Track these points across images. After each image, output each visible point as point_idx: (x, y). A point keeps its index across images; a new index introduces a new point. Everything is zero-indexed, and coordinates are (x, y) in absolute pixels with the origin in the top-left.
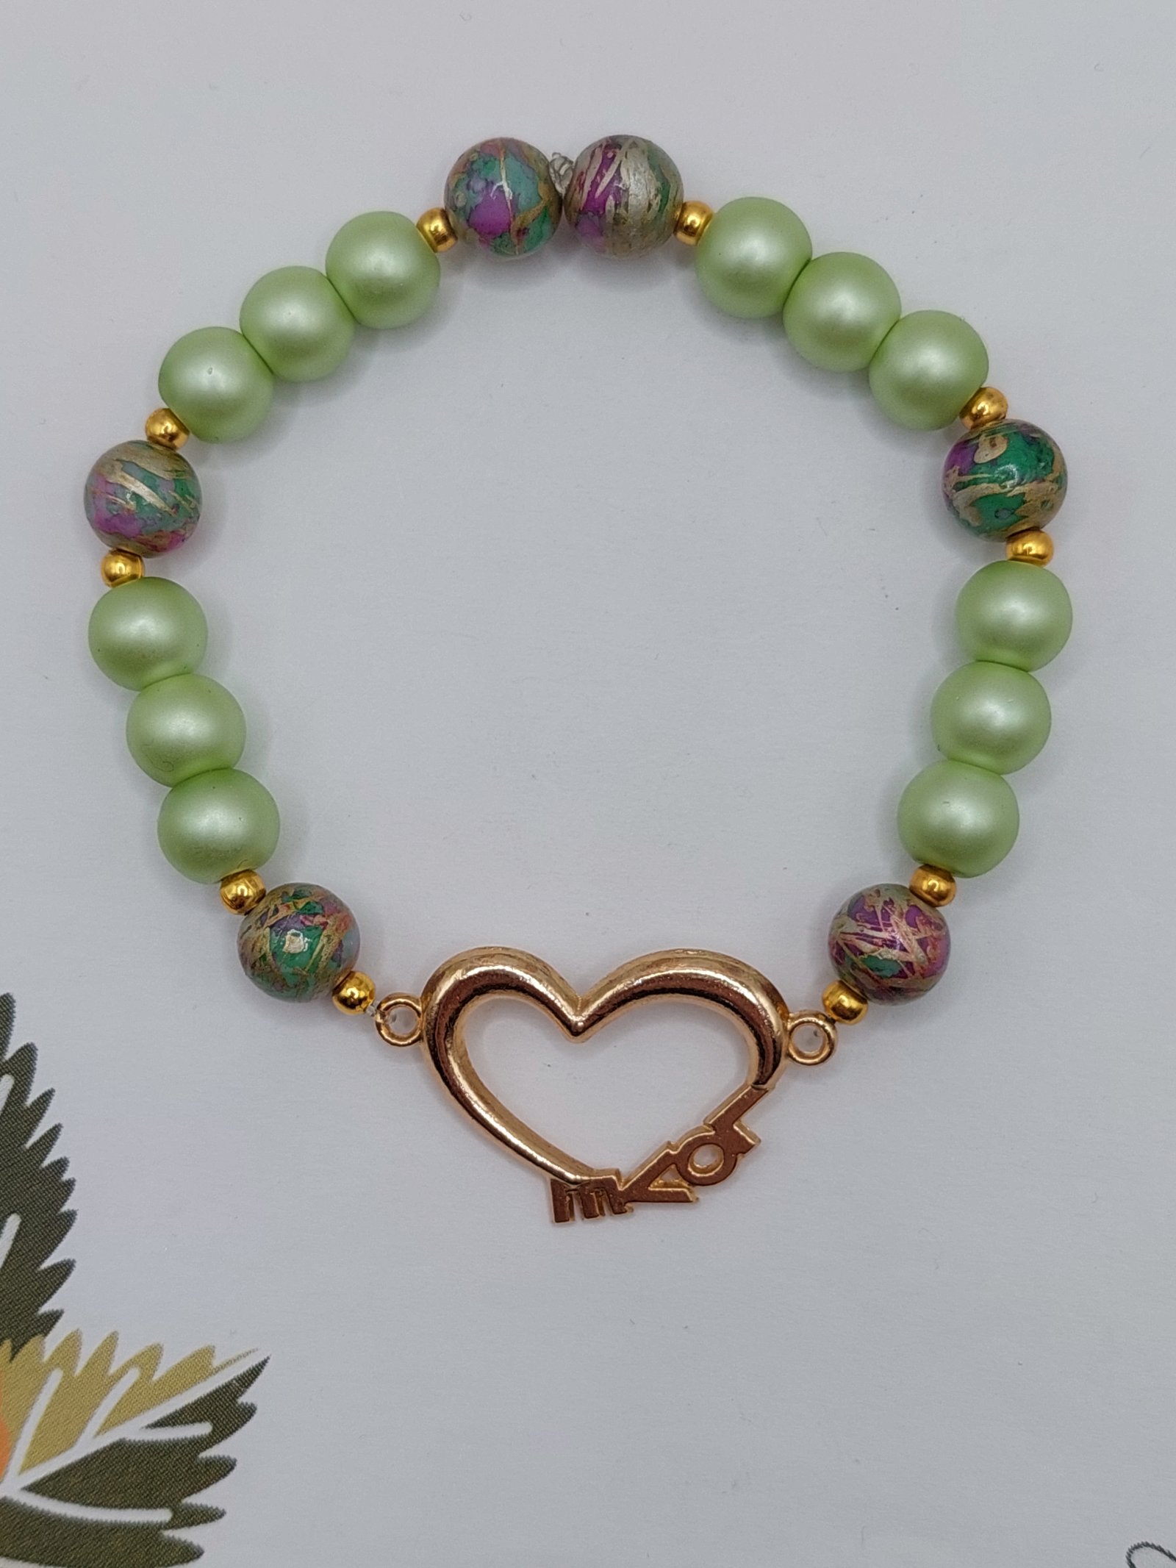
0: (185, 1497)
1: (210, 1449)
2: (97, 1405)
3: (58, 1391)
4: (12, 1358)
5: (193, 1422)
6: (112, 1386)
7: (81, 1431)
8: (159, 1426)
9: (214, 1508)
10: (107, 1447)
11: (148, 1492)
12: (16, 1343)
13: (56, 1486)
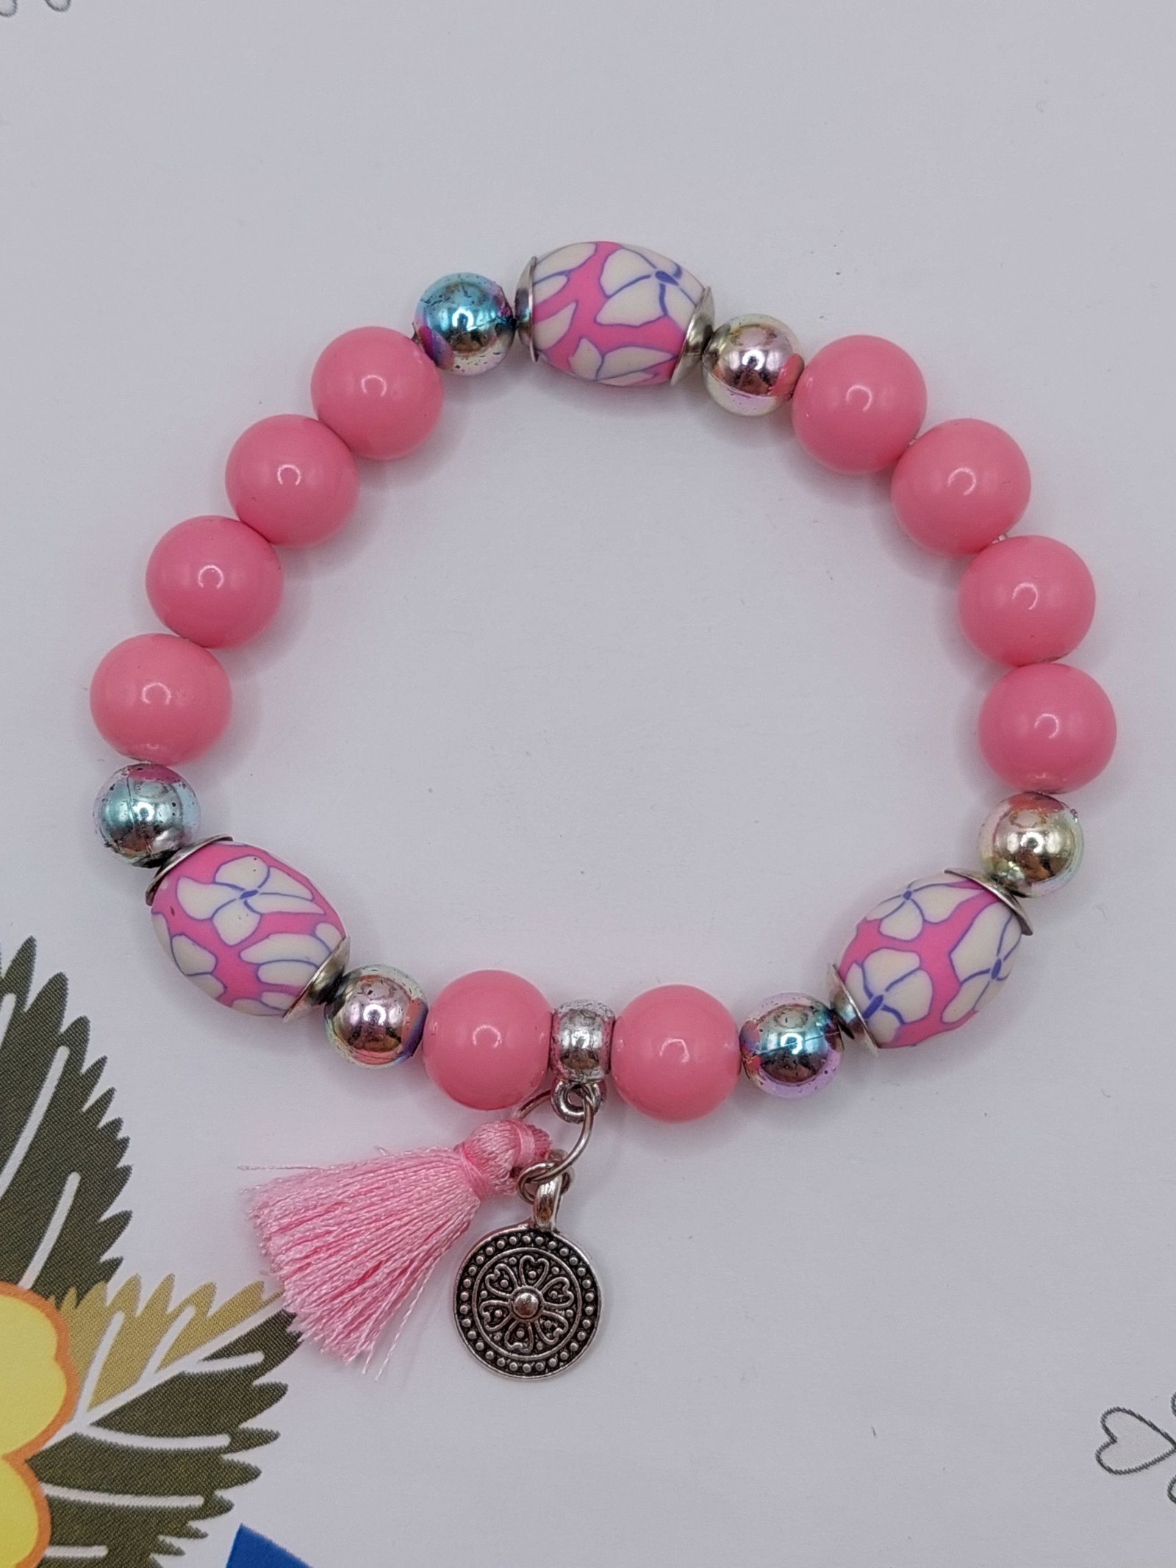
0: (242, 1422)
1: (263, 1376)
2: (158, 1342)
3: (120, 1332)
4: (77, 1305)
5: (246, 1352)
6: (170, 1324)
7: (143, 1367)
8: (215, 1358)
9: (269, 1430)
10: (168, 1381)
11: (207, 1420)
12: (81, 1290)
13: (122, 1421)
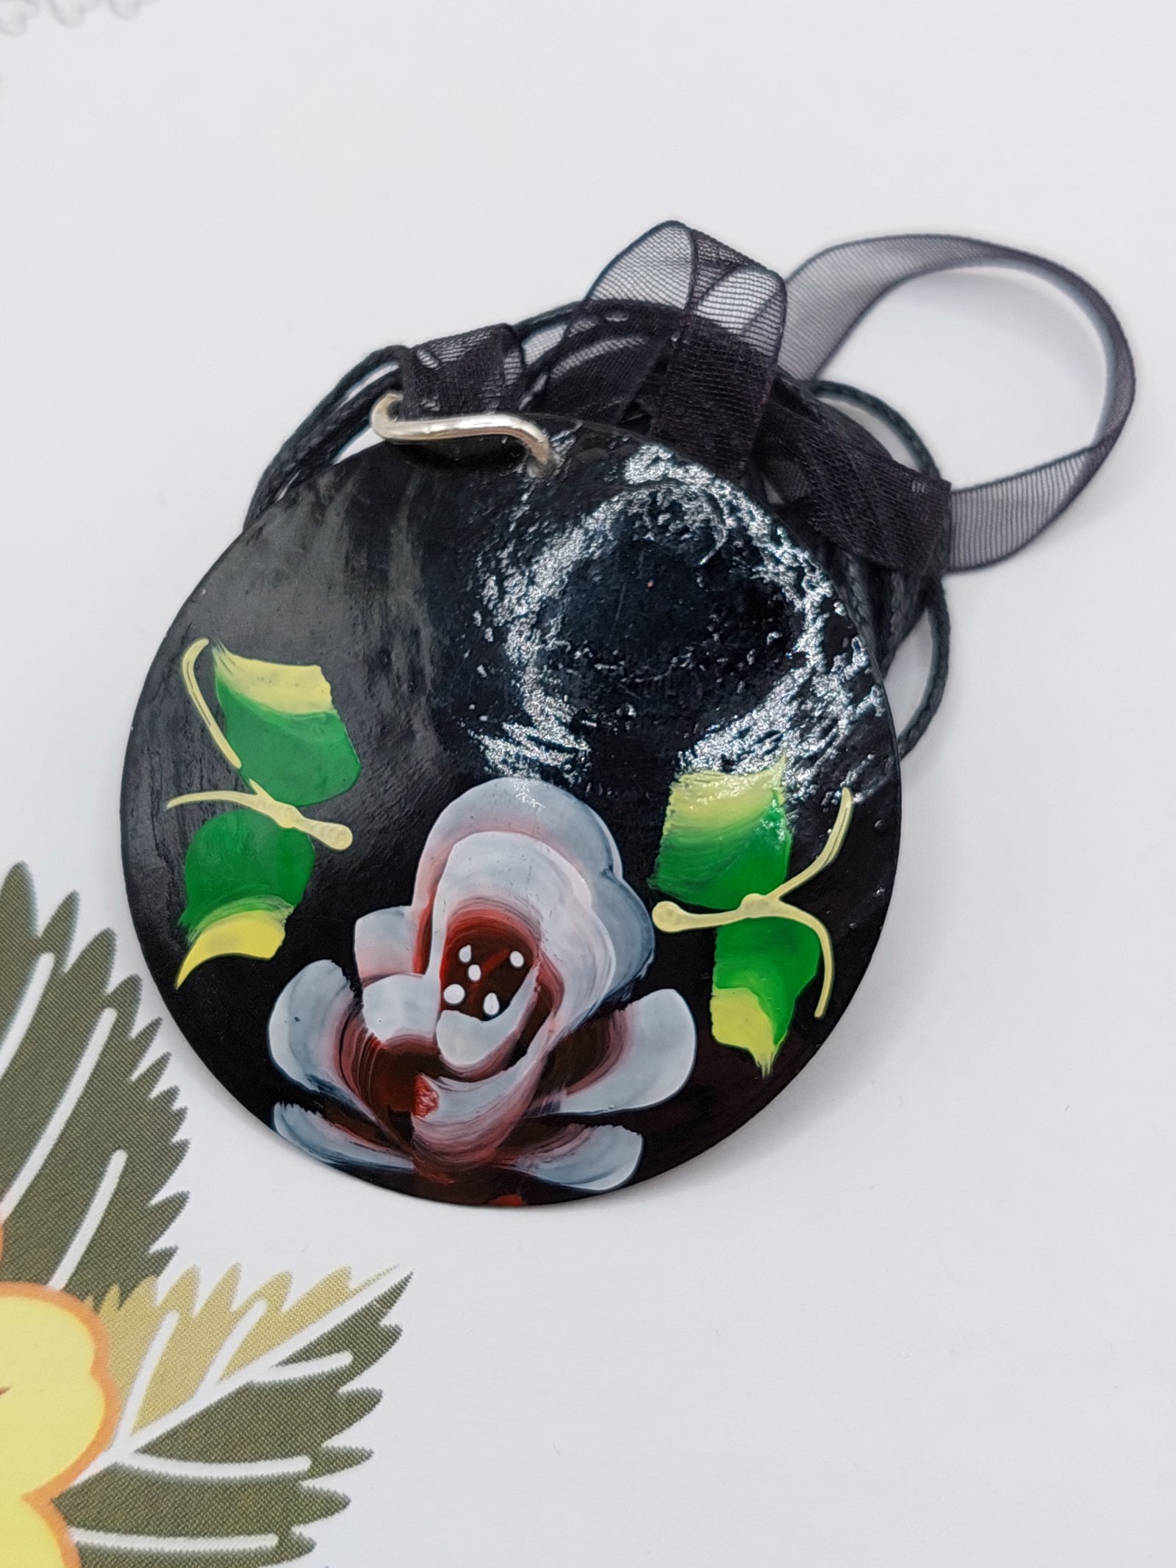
0: (326, 1440)
1: (352, 1382)
2: (220, 1347)
3: (174, 1335)
4: (121, 1306)
5: (330, 1353)
6: (235, 1323)
7: (201, 1378)
8: (290, 1363)
9: (360, 1448)
10: (233, 1393)
11: (282, 1439)
12: (125, 1287)
13: (174, 1445)
